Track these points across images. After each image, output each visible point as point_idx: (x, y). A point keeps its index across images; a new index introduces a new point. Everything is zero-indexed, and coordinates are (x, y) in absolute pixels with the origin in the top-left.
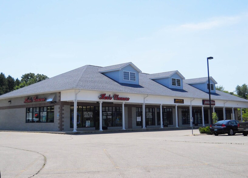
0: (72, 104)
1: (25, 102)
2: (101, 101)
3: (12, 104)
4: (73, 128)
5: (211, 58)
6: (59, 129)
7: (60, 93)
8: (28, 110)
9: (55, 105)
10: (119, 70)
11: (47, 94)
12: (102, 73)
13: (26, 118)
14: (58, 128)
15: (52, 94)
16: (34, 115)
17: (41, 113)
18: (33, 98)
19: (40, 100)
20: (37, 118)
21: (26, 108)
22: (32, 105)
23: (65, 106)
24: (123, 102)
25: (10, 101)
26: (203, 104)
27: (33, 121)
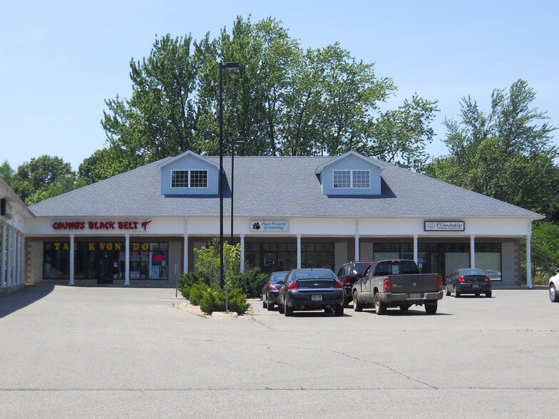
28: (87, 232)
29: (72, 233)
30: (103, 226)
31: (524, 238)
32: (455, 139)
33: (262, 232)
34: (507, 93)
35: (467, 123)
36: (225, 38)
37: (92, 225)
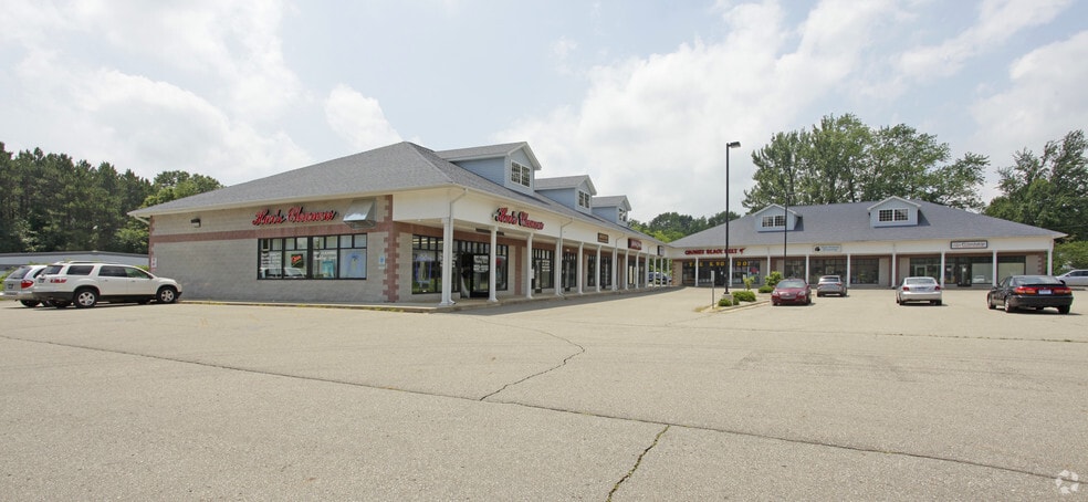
0: (436, 233)
1: (255, 223)
2: (497, 226)
3: (204, 229)
4: (441, 292)
5: (737, 144)
6: (386, 297)
7: (389, 198)
8: (265, 245)
9: (372, 231)
10: (503, 158)
11: (339, 201)
12: (453, 163)
13: (259, 266)
14: (381, 295)
15: (357, 202)
16: (289, 259)
17: (315, 253)
18: (285, 213)
19: (315, 217)
20: (298, 265)
21: (259, 240)
22: (283, 230)
23: (401, 234)
24: (529, 234)
25: (198, 221)
26: (629, 246)
27: (283, 276)
28: (705, 256)
29: (697, 257)
30: (715, 252)
31: (1046, 253)
32: (1008, 183)
33: (822, 253)
34: (1061, 144)
35: (1019, 169)
36: (816, 131)
37: (709, 252)
